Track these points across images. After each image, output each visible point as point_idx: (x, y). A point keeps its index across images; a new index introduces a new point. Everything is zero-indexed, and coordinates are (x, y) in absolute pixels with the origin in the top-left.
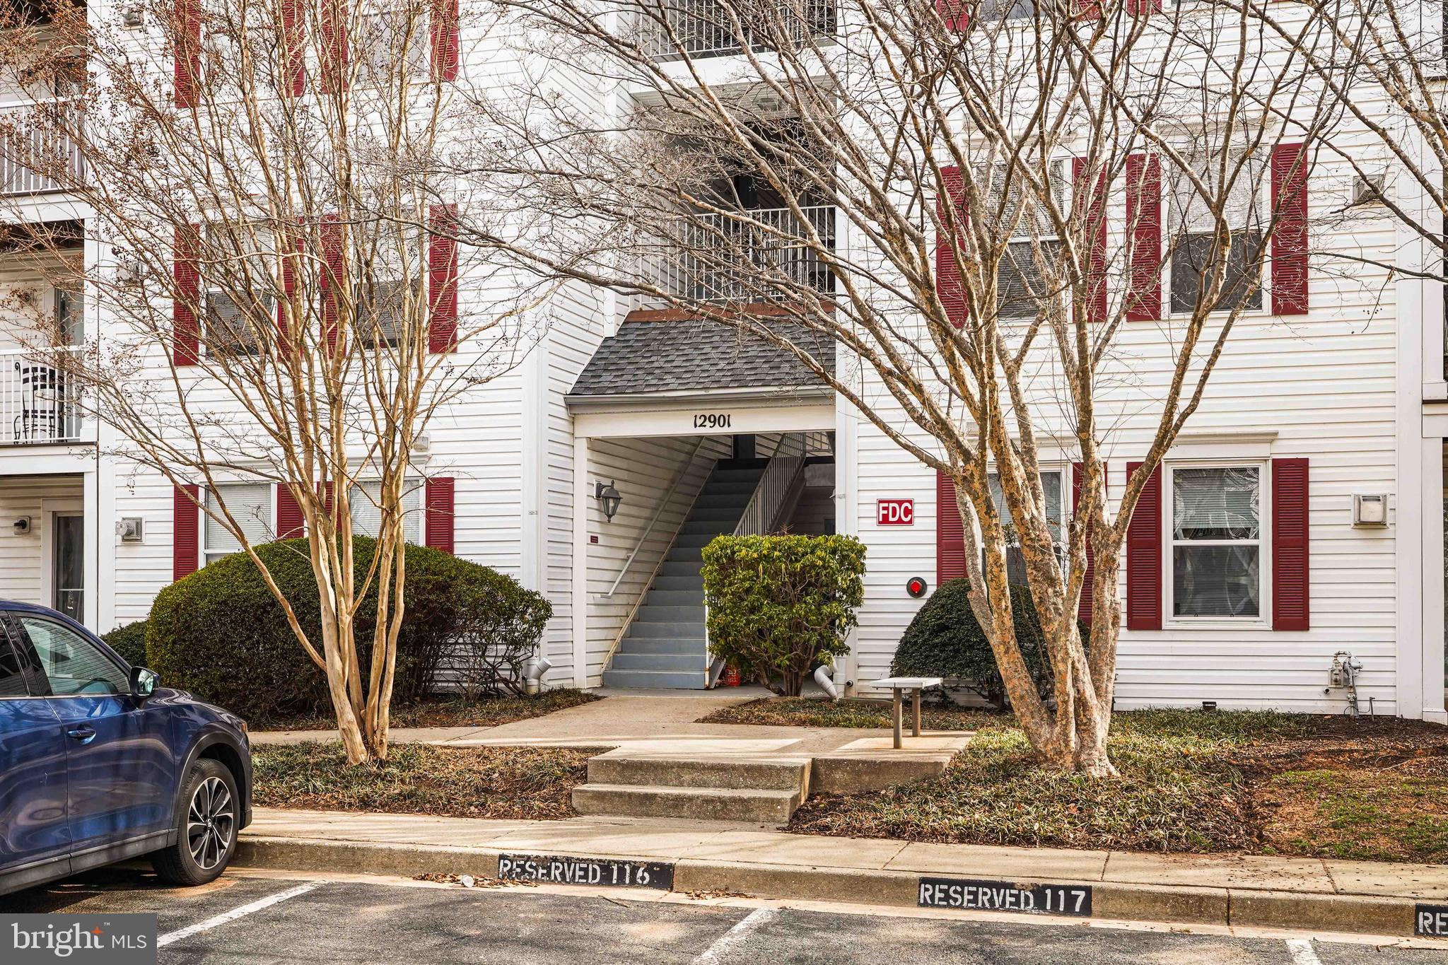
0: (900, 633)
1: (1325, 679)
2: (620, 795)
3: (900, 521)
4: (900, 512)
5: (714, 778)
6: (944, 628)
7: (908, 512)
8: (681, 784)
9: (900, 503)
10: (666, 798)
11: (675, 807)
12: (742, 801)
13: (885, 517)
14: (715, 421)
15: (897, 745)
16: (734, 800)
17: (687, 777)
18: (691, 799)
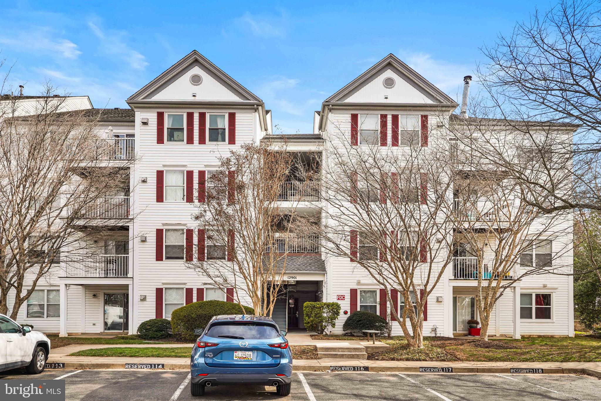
0: (344, 321)
1: (430, 330)
2: (330, 354)
3: (342, 299)
4: (342, 298)
5: (347, 350)
6: (360, 321)
7: (344, 297)
8: (339, 352)
9: (342, 296)
10: (340, 355)
11: (342, 356)
12: (357, 354)
13: (339, 299)
14: (293, 278)
15: (374, 343)
16: (355, 354)
17: (340, 350)
18: (345, 354)
